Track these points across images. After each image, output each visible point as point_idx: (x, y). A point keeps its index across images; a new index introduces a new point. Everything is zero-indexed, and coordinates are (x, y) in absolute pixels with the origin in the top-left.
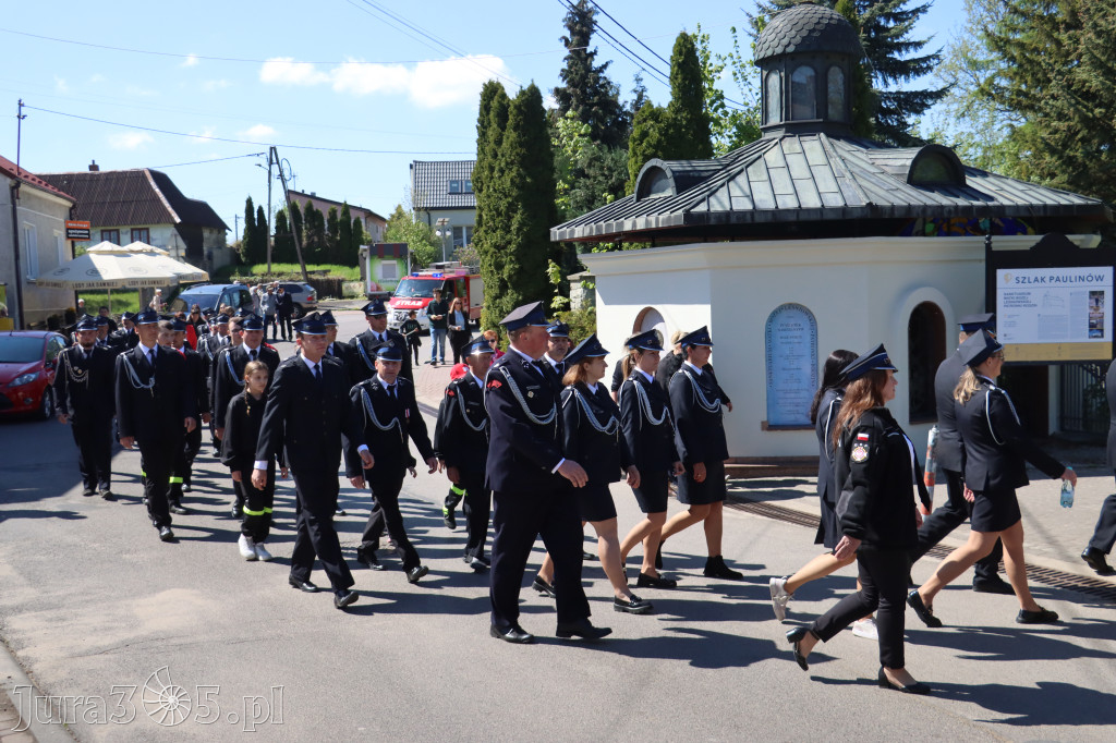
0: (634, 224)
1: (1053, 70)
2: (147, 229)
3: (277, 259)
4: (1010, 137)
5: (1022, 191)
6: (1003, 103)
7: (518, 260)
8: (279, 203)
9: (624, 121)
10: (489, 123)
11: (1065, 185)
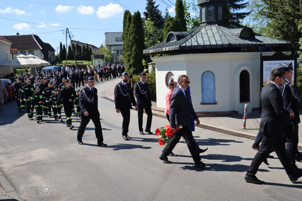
0: (166, 49)
1: (279, 7)
2: (33, 51)
3: (69, 59)
4: (267, 25)
5: (270, 40)
6: (266, 16)
7: (134, 59)
8: (69, 44)
9: (163, 21)
10: (126, 22)
11: (282, 38)
